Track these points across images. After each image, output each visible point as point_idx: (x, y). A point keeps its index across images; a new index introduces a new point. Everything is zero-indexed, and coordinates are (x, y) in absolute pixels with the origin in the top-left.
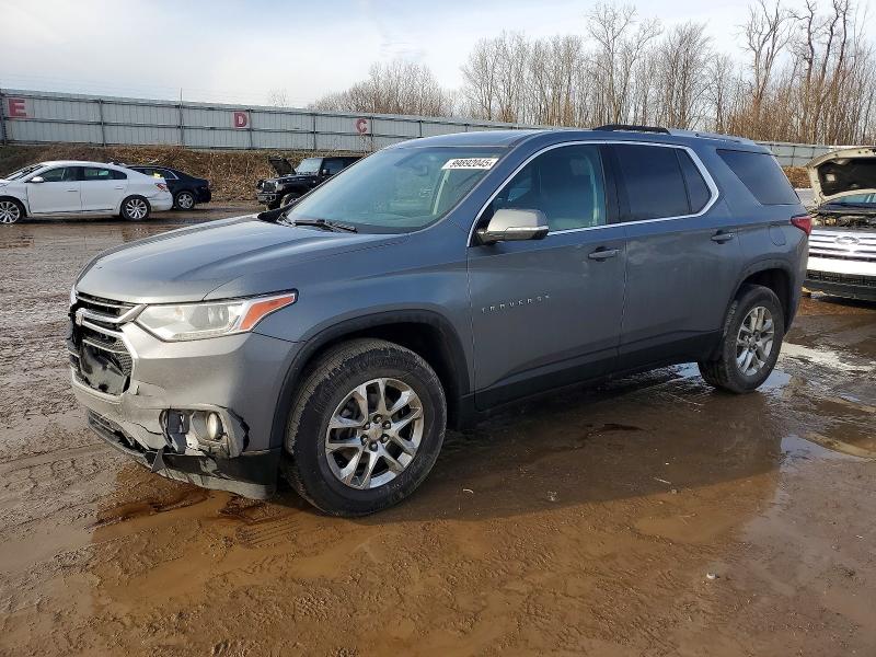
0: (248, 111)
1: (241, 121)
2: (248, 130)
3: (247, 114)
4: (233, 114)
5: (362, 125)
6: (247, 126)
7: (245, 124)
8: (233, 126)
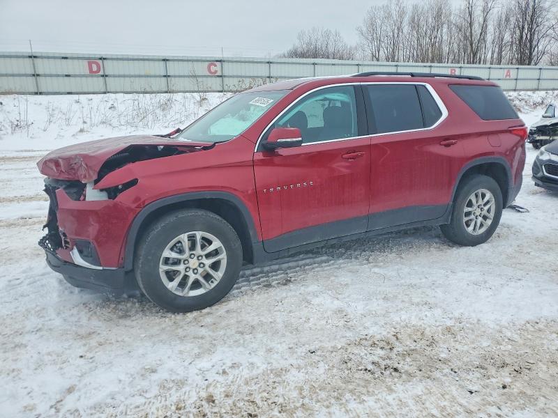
0: (101, 59)
1: (95, 68)
2: (103, 76)
3: (100, 62)
4: (85, 63)
5: (213, 69)
6: (101, 73)
7: (98, 71)
8: (87, 72)
